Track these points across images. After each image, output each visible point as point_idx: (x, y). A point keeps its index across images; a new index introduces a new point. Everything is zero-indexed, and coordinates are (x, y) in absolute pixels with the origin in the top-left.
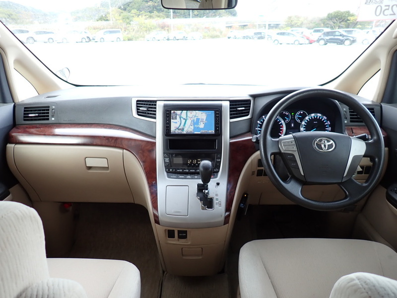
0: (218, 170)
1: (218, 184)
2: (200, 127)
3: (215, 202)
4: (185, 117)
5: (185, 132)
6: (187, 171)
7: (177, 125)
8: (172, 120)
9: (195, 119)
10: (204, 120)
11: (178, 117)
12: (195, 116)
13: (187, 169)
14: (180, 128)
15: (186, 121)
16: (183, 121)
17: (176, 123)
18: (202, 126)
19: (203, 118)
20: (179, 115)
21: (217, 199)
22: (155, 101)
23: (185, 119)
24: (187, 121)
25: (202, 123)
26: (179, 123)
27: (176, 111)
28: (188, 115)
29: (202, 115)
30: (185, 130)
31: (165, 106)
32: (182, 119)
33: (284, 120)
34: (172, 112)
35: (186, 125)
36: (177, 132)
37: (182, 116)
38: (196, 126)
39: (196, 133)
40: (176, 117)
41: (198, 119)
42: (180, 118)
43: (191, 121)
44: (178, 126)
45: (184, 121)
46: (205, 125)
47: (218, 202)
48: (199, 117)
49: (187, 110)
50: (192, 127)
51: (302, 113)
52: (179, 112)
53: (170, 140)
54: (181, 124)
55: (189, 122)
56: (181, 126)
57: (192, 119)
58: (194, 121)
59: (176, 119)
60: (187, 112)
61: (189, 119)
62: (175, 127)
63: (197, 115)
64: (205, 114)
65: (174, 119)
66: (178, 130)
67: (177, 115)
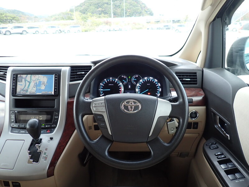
0: (55, 126)
1: (51, 139)
2: (42, 89)
3: (42, 155)
4: (29, 80)
5: (28, 93)
8: (18, 83)
9: (38, 82)
10: (45, 83)
11: (23, 80)
12: (38, 79)
14: (24, 89)
15: (30, 84)
16: (28, 84)
17: (22, 85)
18: (43, 87)
19: (44, 81)
20: (24, 78)
21: (45, 153)
22: (8, 67)
23: (29, 82)
24: (31, 83)
25: (43, 85)
26: (24, 85)
27: (22, 75)
28: (32, 79)
29: (43, 78)
30: (29, 90)
31: (13, 71)
32: (27, 82)
33: (123, 82)
34: (19, 75)
35: (30, 87)
37: (27, 79)
38: (38, 88)
39: (38, 94)
40: (22, 80)
41: (40, 82)
42: (25, 81)
43: (34, 83)
44: (23, 88)
45: (29, 83)
46: (46, 86)
47: (45, 156)
48: (41, 80)
50: (35, 89)
51: (137, 76)
52: (24, 76)
53: (16, 99)
54: (25, 86)
55: (32, 84)
56: (26, 88)
57: (35, 82)
58: (36, 84)
59: (22, 82)
60: (31, 76)
61: (33, 82)
62: (20, 89)
63: (39, 79)
64: (46, 77)
65: (20, 82)
66: (23, 91)
67: (22, 78)
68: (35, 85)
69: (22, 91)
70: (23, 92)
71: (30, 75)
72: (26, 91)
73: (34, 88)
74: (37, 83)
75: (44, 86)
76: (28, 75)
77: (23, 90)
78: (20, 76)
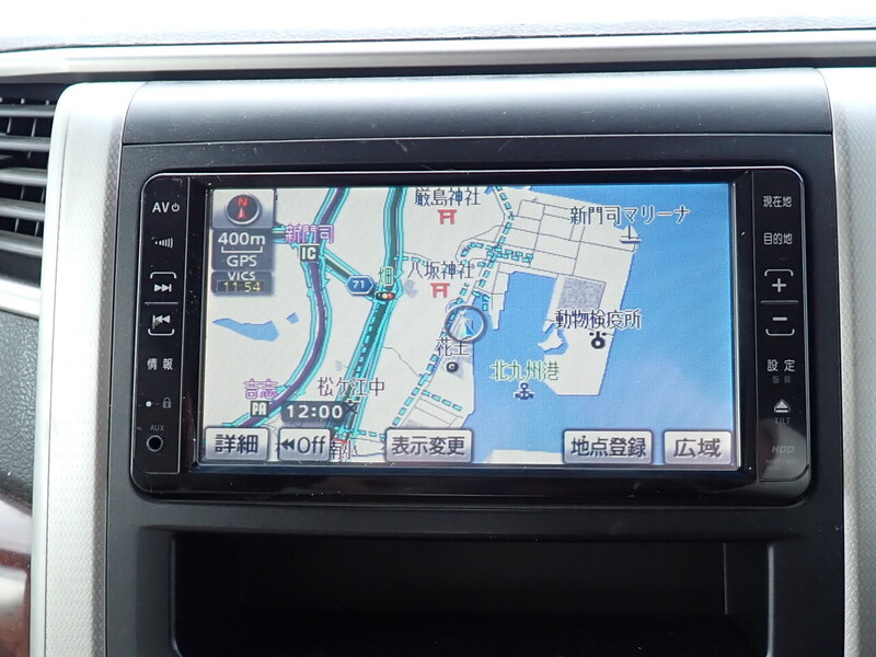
2: (560, 387)
4: (370, 264)
5: (366, 451)
7: (280, 363)
9: (496, 285)
10: (611, 302)
11: (287, 261)
12: (496, 251)
14: (310, 393)
15: (380, 314)
16: (350, 313)
17: (267, 332)
18: (576, 369)
19: (585, 270)
20: (298, 238)
23: (364, 287)
24: (401, 308)
26: (296, 341)
27: (263, 196)
28: (409, 244)
29: (577, 238)
30: (375, 415)
31: (137, 139)
32: (335, 287)
34: (221, 199)
35: (385, 364)
36: (278, 443)
39: (502, 457)
40: (266, 262)
41: (529, 290)
42: (315, 271)
43: (439, 308)
44: (283, 376)
45: (365, 305)
48: (540, 265)
49: (399, 183)
50: (460, 390)
52: (297, 205)
54: (319, 345)
55: (417, 321)
56: (325, 369)
57: (456, 284)
58: (479, 310)
59: (265, 286)
60: (394, 206)
61: (423, 285)
62: (251, 387)
63: (513, 240)
64: (620, 222)
65: (239, 289)
66: (291, 422)
67: (271, 235)
68: (460, 328)
69: (276, 420)
70: (290, 434)
71: (382, 193)
72: (332, 423)
73: (441, 371)
74: (482, 297)
75: (598, 342)
76: (355, 194)
77: (284, 404)
78: (233, 208)
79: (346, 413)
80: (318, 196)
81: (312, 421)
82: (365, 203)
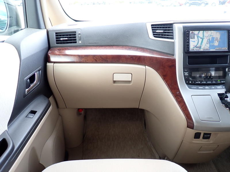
2: (215, 45)
4: (202, 36)
5: (202, 50)
6: (205, 82)
7: (195, 44)
8: (191, 40)
10: (219, 39)
11: (196, 36)
12: (211, 36)
13: (205, 81)
14: (198, 46)
15: (202, 40)
16: (200, 40)
17: (194, 42)
18: (216, 44)
19: (217, 37)
20: (197, 35)
22: (171, 24)
23: (201, 38)
25: (216, 41)
26: (196, 42)
27: (194, 32)
28: (204, 35)
29: (216, 34)
30: (202, 47)
31: (184, 28)
32: (199, 38)
34: (191, 32)
35: (203, 44)
36: (196, 50)
37: (199, 35)
38: (211, 44)
39: (212, 50)
40: (194, 37)
41: (213, 38)
42: (198, 37)
43: (207, 40)
44: (196, 45)
45: (201, 39)
48: (214, 36)
49: (204, 31)
50: (208, 45)
52: (196, 32)
53: (189, 56)
54: (198, 42)
55: (205, 41)
56: (199, 44)
57: (208, 38)
58: (209, 40)
59: (194, 38)
60: (203, 32)
61: (205, 38)
62: (193, 46)
63: (212, 35)
64: (219, 33)
65: (192, 38)
67: (194, 34)
68: (208, 41)
69: (195, 48)
70: (196, 49)
71: (202, 31)
72: (199, 48)
73: (207, 44)
74: (210, 39)
75: (218, 42)
76: (200, 31)
77: (196, 47)
78: (192, 33)
79: (200, 47)
80: (198, 32)
81: (198, 48)
82: (201, 32)
